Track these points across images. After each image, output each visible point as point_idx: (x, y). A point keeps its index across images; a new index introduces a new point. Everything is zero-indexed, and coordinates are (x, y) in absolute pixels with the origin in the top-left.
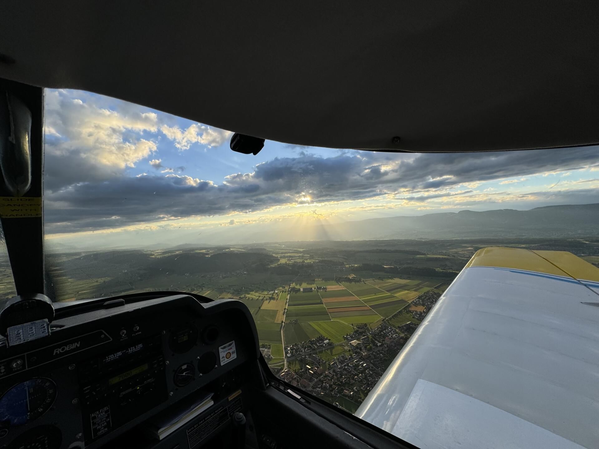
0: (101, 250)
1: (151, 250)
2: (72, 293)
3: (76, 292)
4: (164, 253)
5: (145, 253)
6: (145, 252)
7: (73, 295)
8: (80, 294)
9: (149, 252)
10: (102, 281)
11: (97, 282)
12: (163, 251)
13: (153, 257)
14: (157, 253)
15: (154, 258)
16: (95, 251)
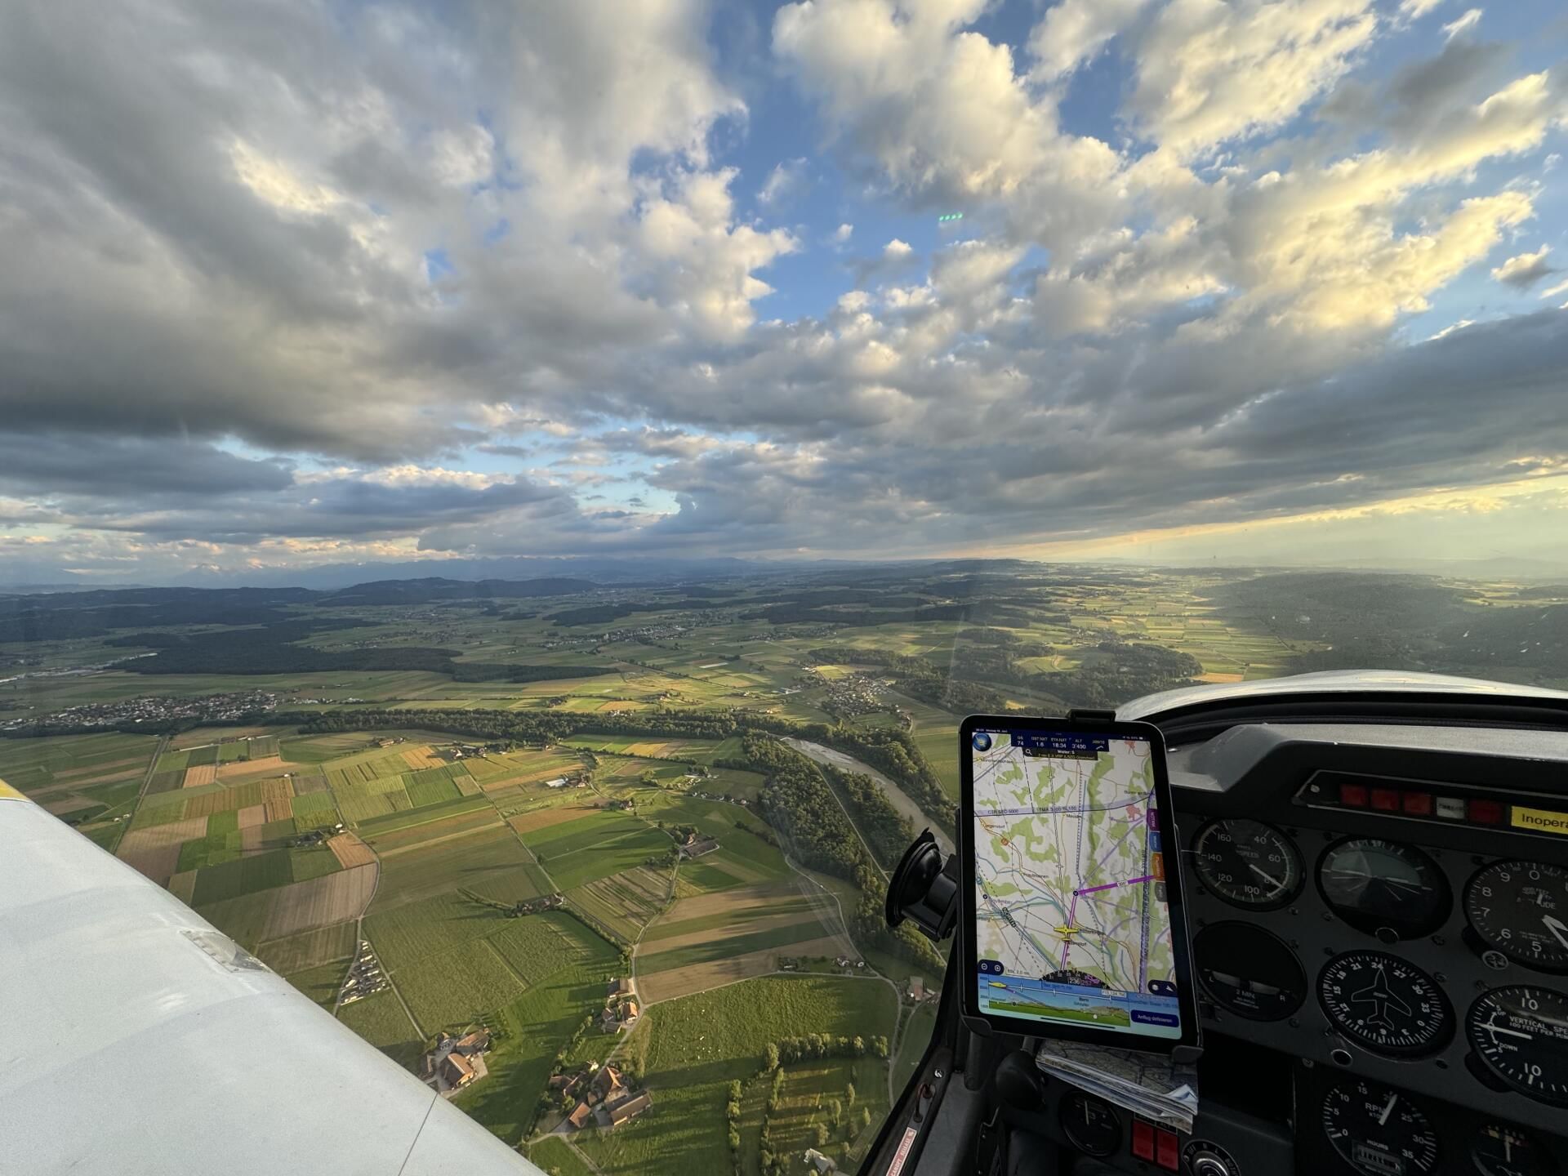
0: (1301, 568)
1: (1469, 579)
2: (1234, 663)
3: (1243, 661)
4: (1525, 594)
5: (1443, 586)
6: (1444, 582)
7: (1235, 668)
8: (1254, 668)
9: (1462, 586)
10: (1306, 650)
11: (1293, 647)
12: (1520, 587)
13: (1479, 602)
14: (1496, 591)
15: (1483, 606)
16: (1286, 569)
